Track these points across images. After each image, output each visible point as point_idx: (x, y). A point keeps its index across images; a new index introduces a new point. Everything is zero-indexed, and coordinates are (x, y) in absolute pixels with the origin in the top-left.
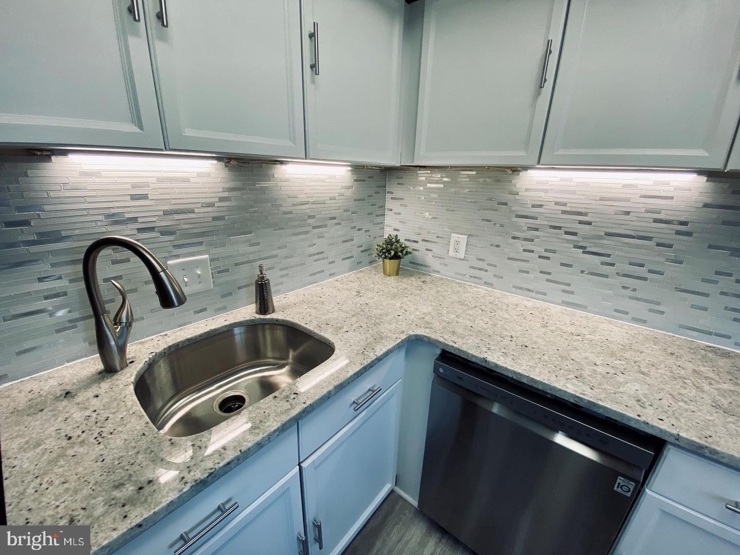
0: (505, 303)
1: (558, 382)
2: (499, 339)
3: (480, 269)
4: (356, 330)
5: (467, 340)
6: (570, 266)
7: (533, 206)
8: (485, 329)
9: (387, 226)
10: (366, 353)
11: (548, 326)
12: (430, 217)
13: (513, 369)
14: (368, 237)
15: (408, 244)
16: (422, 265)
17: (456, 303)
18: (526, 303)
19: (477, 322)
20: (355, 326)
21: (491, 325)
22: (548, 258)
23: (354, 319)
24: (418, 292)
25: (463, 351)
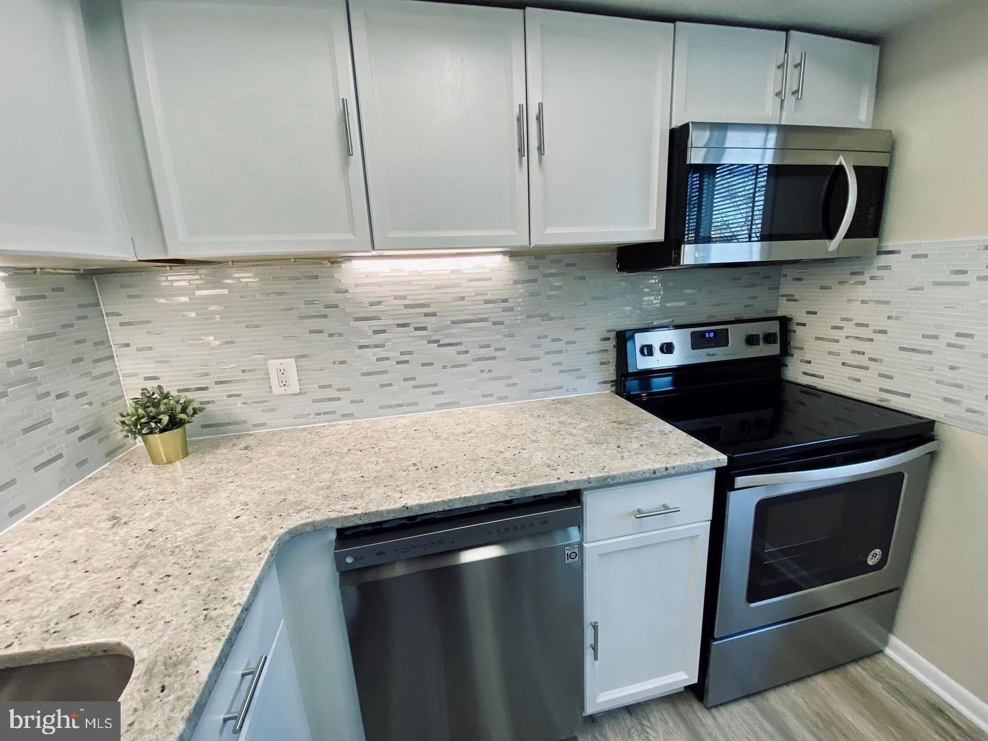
0: (381, 431)
1: (487, 487)
2: (404, 474)
3: (330, 399)
4: (160, 587)
5: (369, 495)
6: (432, 364)
7: (371, 304)
8: (380, 471)
9: (125, 376)
10: (214, 614)
11: (440, 436)
12: (218, 343)
13: (441, 499)
14: (86, 406)
15: (190, 396)
16: (229, 424)
17: (320, 458)
18: (403, 421)
19: (365, 468)
20: (151, 583)
21: (384, 462)
22: (407, 362)
23: (141, 570)
24: (248, 466)
25: (372, 512)
